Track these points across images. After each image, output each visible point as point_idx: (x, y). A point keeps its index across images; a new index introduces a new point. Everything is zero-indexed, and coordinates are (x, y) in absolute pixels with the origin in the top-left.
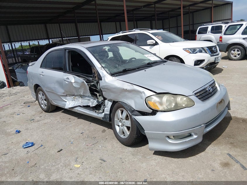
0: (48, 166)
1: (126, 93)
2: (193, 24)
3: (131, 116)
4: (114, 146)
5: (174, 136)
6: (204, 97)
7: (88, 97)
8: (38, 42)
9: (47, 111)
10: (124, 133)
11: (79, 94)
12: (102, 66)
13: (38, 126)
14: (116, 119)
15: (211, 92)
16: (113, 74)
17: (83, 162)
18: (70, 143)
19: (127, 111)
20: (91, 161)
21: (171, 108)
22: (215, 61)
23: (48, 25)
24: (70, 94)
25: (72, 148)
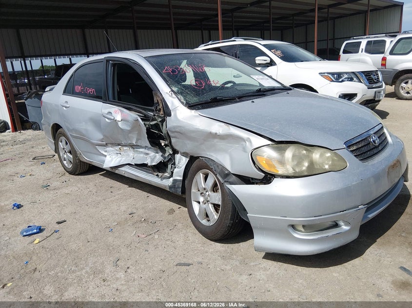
0: (62, 272)
1: (216, 140)
2: (334, 39)
3: (222, 185)
4: (189, 240)
5: (304, 226)
6: (364, 153)
7: (146, 147)
8: (70, 59)
9: (73, 172)
10: (207, 216)
11: (129, 142)
12: (172, 91)
13: (54, 198)
14: (194, 190)
15: (377, 145)
16: (192, 106)
17: (128, 268)
18: (108, 230)
19: (216, 175)
20: (142, 266)
21: (302, 172)
22: (375, 97)
23: (87, 31)
24: (114, 142)
25: (110, 239)
